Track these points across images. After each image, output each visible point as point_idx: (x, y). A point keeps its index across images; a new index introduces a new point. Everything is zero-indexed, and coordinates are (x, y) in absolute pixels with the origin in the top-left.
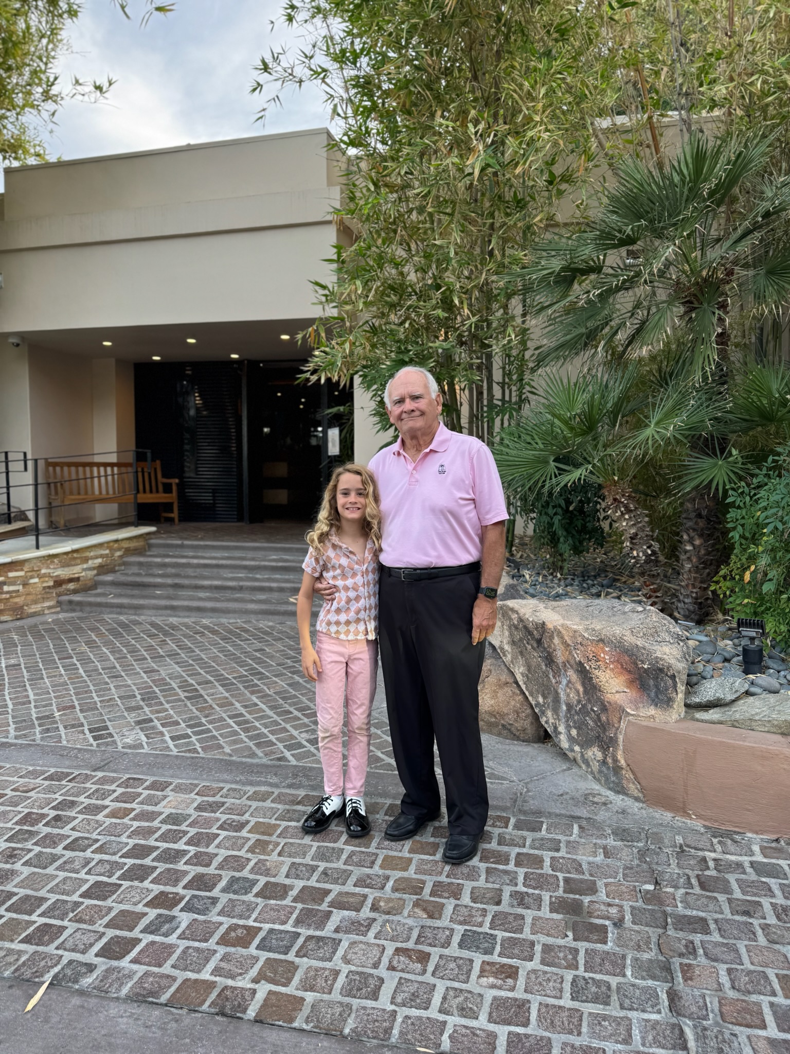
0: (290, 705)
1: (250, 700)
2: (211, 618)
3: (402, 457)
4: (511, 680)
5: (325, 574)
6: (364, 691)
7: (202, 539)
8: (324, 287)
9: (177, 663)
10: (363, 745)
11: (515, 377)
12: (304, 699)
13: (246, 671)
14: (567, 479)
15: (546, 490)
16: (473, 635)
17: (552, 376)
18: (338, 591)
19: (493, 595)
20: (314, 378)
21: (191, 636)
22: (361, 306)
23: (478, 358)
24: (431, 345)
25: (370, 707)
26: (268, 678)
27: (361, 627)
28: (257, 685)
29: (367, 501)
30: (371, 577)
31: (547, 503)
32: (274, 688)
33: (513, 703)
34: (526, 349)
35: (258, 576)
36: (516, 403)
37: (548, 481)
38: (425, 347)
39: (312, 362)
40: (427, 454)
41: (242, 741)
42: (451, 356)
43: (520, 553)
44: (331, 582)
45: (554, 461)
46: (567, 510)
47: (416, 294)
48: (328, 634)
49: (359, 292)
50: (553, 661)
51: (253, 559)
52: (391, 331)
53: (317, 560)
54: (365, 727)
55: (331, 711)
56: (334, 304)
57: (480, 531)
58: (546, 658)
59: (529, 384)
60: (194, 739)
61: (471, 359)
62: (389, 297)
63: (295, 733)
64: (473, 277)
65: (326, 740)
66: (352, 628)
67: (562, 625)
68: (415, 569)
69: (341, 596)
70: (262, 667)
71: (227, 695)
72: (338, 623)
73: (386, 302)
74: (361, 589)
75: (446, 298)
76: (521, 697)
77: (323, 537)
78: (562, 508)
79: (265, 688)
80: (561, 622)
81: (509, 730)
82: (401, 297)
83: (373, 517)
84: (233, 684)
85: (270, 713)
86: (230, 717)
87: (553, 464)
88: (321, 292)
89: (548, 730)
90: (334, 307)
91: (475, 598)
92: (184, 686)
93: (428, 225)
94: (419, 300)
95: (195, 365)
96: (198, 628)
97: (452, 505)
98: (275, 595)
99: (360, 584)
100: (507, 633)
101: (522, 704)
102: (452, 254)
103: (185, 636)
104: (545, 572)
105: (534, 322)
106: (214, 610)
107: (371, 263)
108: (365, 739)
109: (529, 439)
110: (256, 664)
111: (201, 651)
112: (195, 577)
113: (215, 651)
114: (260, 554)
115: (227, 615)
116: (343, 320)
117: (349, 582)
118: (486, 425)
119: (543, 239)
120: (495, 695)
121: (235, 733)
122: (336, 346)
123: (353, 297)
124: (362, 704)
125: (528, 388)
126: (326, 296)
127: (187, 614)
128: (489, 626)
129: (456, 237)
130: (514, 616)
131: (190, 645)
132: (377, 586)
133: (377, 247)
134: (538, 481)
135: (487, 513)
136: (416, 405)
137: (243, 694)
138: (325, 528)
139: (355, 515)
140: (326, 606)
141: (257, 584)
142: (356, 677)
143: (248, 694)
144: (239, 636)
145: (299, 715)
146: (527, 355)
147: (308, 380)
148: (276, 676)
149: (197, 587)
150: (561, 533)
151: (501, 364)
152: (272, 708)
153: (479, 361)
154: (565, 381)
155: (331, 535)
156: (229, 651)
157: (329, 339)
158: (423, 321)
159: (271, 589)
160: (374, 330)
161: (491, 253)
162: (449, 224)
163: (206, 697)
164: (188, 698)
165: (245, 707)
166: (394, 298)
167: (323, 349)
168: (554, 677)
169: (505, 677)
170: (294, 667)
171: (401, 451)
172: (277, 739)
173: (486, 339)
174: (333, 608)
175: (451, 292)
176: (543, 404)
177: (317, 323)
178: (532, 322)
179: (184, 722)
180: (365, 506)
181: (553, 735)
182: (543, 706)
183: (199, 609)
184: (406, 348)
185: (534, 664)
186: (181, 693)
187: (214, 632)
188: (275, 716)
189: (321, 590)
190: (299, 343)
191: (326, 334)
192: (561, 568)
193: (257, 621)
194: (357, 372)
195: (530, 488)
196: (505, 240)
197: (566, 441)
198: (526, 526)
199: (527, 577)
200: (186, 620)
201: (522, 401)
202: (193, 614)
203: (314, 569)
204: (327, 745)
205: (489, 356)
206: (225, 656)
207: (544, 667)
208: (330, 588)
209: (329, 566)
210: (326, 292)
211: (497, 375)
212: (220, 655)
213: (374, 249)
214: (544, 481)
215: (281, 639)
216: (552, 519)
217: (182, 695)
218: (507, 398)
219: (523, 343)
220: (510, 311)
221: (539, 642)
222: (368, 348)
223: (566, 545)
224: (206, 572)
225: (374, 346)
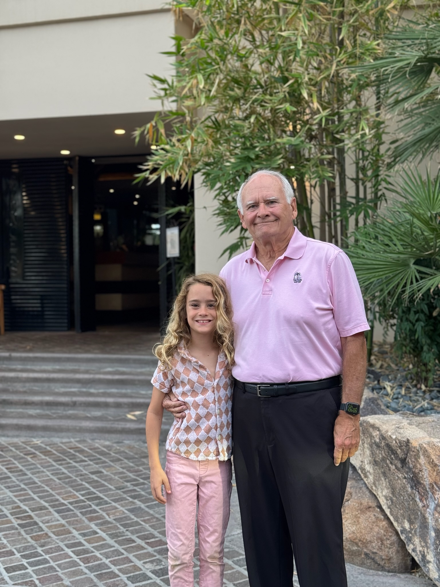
0: (132, 533)
1: (88, 527)
2: (43, 437)
3: (255, 265)
4: (374, 504)
5: (174, 390)
6: (216, 517)
7: (31, 351)
8: (163, 81)
9: (8, 487)
10: (216, 575)
11: (369, 173)
12: (147, 526)
13: (83, 495)
14: (429, 283)
15: (406, 295)
16: (335, 455)
17: (410, 173)
18: (188, 408)
19: (355, 411)
20: (153, 177)
21: (22, 458)
22: (203, 100)
23: (329, 153)
24: (278, 140)
25: (223, 534)
26: (106, 503)
27: (212, 447)
28: (95, 511)
29: (218, 314)
30: (223, 393)
31: (409, 309)
32: (114, 514)
33: (376, 529)
34: (381, 143)
35: (92, 391)
36: (371, 201)
37: (408, 286)
38: (272, 143)
39: (151, 161)
40: (282, 262)
41: (82, 573)
42: (299, 152)
43: (380, 363)
44: (180, 398)
45: (415, 263)
46: (430, 316)
47: (262, 87)
48: (177, 454)
49: (201, 86)
50: (419, 483)
51: (87, 372)
52: (236, 126)
53: (165, 375)
54: (217, 555)
55: (181, 537)
56: (174, 98)
57: (339, 343)
58: (412, 479)
59: (385, 180)
60: (30, 570)
61: (322, 154)
62: (232, 90)
63: (139, 563)
64: (322, 67)
65: (177, 569)
66: (203, 447)
67: (429, 443)
68: (272, 385)
69: (192, 413)
70: (100, 492)
71: (63, 522)
72: (187, 442)
73: (231, 97)
74: (212, 405)
75: (294, 91)
76: (385, 523)
77: (171, 351)
78: (425, 314)
79: (104, 514)
80: (427, 439)
81: (373, 559)
82: (245, 90)
83: (225, 330)
84: (69, 510)
85: (110, 541)
86: (68, 546)
87: (413, 267)
88: (160, 86)
89: (416, 558)
90: (173, 101)
91: (337, 415)
92: (17, 512)
93: (273, 15)
94: (264, 93)
95: (23, 162)
96: (29, 448)
97: (308, 315)
98: (111, 412)
99: (211, 400)
100: (368, 452)
101: (386, 531)
102: (300, 45)
103: (15, 457)
104: (407, 384)
105: (389, 116)
106: (45, 428)
107: (213, 55)
108: (218, 569)
109: (387, 242)
110: (94, 487)
111: (33, 474)
112: (25, 392)
113: (48, 473)
114: (94, 366)
115: (60, 434)
116: (183, 115)
117: (199, 398)
118: (339, 225)
119: (397, 26)
120: (356, 521)
121: (74, 564)
122: (177, 144)
123: (195, 92)
124: (215, 531)
125: (384, 184)
126: (165, 90)
127: (17, 433)
128: (352, 444)
129: (304, 26)
130: (376, 433)
131: (21, 467)
132: (230, 403)
133: (220, 39)
134: (398, 285)
135: (347, 323)
136: (271, 210)
137: (80, 521)
138: (174, 342)
139: (205, 328)
140: (176, 424)
141: (91, 399)
142: (207, 501)
143: (86, 521)
144: (73, 457)
145: (142, 543)
146: (383, 149)
147: (146, 180)
148: (115, 501)
149: (27, 404)
150: (424, 341)
151: (354, 159)
152: (112, 536)
153: (330, 156)
154: (424, 178)
155: (181, 349)
156: (63, 473)
157: (169, 135)
158: (269, 114)
159: (106, 405)
160: (217, 125)
161: (341, 43)
162: (296, 14)
163: (41, 524)
164: (22, 526)
165: (84, 535)
166: (238, 92)
167: (163, 146)
168: (421, 500)
169: (367, 501)
170: (135, 490)
171: (254, 259)
172: (120, 570)
173: (337, 133)
174: (183, 427)
175: (299, 85)
176: (401, 202)
177: (155, 119)
178: (386, 116)
179: (19, 552)
180: (215, 318)
181: (421, 564)
182: (410, 532)
183: (29, 428)
184: (251, 145)
185: (398, 486)
186: (13, 520)
187: (46, 453)
188: (116, 545)
189: (170, 407)
190: (137, 140)
191: (166, 131)
192: (426, 379)
193: (93, 440)
194: (199, 170)
195: (389, 293)
196: (356, 29)
197: (427, 243)
198: (386, 334)
199: (389, 389)
200: (15, 440)
201: (377, 198)
202: (23, 433)
203: (162, 385)
204: (178, 574)
205: (341, 152)
206: (59, 479)
207: (409, 490)
208: (180, 405)
209: (178, 381)
210: (166, 86)
211: (350, 171)
212: (54, 478)
213: (216, 41)
214: (405, 286)
215: (119, 460)
216: (414, 325)
217: (15, 523)
218: (361, 195)
219: (378, 137)
220: (363, 104)
221: (403, 461)
222: (211, 143)
223: (431, 355)
224: (36, 387)
225: (216, 142)
